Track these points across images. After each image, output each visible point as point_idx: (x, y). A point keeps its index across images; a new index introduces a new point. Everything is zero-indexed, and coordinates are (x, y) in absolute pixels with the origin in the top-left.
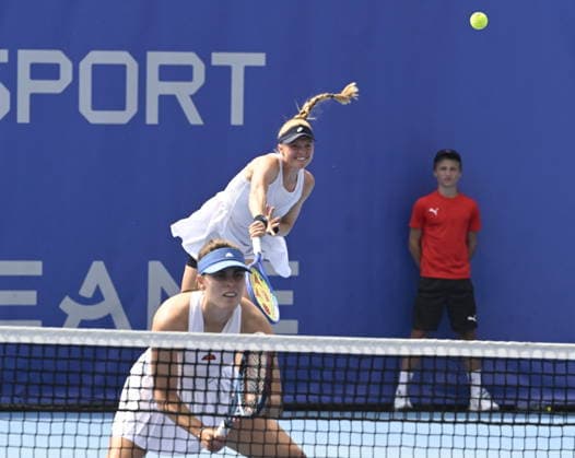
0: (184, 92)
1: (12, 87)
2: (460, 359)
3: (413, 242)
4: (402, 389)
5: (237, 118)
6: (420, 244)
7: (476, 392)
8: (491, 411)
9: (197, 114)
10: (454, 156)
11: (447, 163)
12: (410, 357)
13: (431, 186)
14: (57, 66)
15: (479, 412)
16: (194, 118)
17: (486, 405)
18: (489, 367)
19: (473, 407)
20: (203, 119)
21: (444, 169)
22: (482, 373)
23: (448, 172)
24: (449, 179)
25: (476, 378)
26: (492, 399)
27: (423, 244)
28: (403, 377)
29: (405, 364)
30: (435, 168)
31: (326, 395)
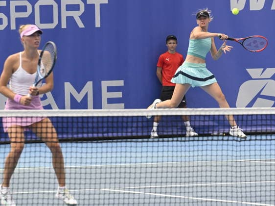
0: (76, 15)
1: (8, 15)
2: (181, 116)
3: (159, 72)
4: (155, 129)
5: (98, 24)
6: (162, 73)
7: (188, 128)
8: (194, 136)
9: (82, 23)
10: (174, 38)
11: (172, 41)
12: (157, 116)
13: (166, 50)
14: (26, 7)
15: (190, 136)
16: (81, 25)
17: (192, 134)
18: (193, 119)
19: (188, 134)
20: (85, 26)
21: (171, 43)
22: (190, 121)
23: (172, 45)
24: (172, 47)
25: (188, 123)
26: (195, 131)
27: (163, 73)
28: (155, 124)
29: (156, 119)
30: (167, 43)
31: (129, 132)
